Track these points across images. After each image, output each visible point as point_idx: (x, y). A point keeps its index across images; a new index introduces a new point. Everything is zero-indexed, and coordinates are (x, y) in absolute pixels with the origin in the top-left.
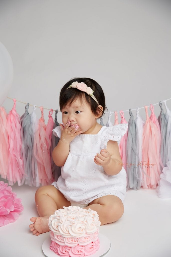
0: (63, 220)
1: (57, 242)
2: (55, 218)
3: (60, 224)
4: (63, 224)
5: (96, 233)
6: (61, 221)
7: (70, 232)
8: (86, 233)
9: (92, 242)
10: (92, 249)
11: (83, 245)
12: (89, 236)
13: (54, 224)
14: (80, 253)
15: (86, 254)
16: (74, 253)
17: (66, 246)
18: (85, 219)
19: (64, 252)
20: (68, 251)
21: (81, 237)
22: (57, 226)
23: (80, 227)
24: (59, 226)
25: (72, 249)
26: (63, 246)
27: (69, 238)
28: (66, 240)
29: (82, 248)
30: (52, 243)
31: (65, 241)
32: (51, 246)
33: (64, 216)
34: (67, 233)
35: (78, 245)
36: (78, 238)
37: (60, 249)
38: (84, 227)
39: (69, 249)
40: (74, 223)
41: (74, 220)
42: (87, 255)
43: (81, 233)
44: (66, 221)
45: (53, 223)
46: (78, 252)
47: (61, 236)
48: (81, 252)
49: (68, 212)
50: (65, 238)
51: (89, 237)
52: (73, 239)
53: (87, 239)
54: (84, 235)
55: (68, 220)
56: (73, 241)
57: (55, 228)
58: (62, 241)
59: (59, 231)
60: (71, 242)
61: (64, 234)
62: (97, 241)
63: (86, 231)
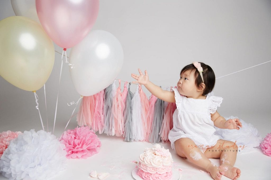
1: (142, 169)
3: (145, 157)
4: (147, 157)
5: (170, 167)
6: (146, 155)
7: (152, 163)
8: (163, 166)
10: (166, 178)
11: (160, 173)
12: (165, 168)
13: (142, 157)
16: (153, 178)
17: (148, 173)
19: (147, 177)
20: (149, 176)
21: (160, 168)
22: (143, 158)
23: (159, 161)
24: (145, 158)
25: (152, 176)
26: (146, 173)
27: (151, 167)
28: (148, 169)
29: (159, 175)
34: (150, 163)
35: (157, 173)
36: (157, 168)
37: (144, 175)
39: (150, 175)
43: (159, 165)
46: (156, 178)
47: (145, 165)
48: (158, 178)
50: (148, 167)
51: (165, 169)
52: (153, 168)
54: (161, 166)
55: (151, 155)
56: (154, 169)
57: (142, 159)
58: (145, 169)
59: (144, 162)
60: (152, 170)
61: (147, 164)
62: (170, 172)
63: (163, 164)
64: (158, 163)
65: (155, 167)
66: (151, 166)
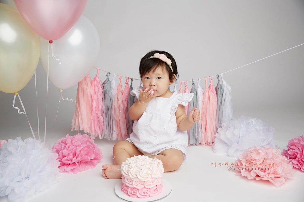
0: (133, 166)
1: (127, 184)
2: (126, 164)
3: (130, 170)
4: (132, 169)
5: (159, 178)
6: (131, 167)
7: (138, 176)
8: (152, 178)
9: (157, 186)
10: (156, 191)
11: (148, 187)
13: (126, 169)
15: (151, 195)
16: (141, 194)
17: (134, 188)
18: (151, 166)
19: (133, 193)
20: (136, 192)
21: (148, 181)
22: (128, 171)
23: (147, 173)
25: (139, 190)
26: (132, 188)
27: (137, 181)
28: (134, 183)
29: (147, 190)
30: (123, 185)
32: (122, 188)
33: (133, 163)
34: (136, 177)
35: (145, 187)
36: (144, 182)
37: (129, 190)
38: (150, 172)
39: (137, 190)
40: (141, 169)
41: (141, 167)
43: (147, 178)
44: (135, 167)
45: (124, 168)
46: (145, 193)
47: (130, 179)
48: (147, 193)
49: (137, 160)
50: (134, 181)
51: (154, 181)
52: (140, 182)
54: (150, 179)
55: (137, 166)
56: (141, 184)
57: (126, 172)
58: (131, 183)
59: (129, 175)
60: (139, 184)
61: (133, 178)
62: (161, 185)
63: (151, 176)
64: (145, 175)
65: (142, 180)
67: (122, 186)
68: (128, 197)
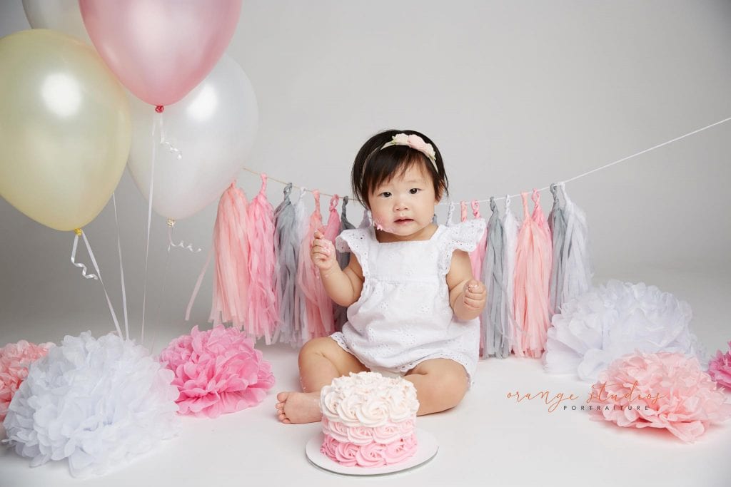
0: (347, 393)
1: (334, 436)
2: (331, 390)
3: (340, 401)
4: (345, 400)
5: (408, 422)
6: (341, 396)
7: (359, 416)
8: (390, 421)
9: (402, 440)
10: (401, 452)
11: (383, 442)
12: (394, 425)
13: (330, 401)
14: (376, 459)
15: (389, 460)
16: (368, 459)
17: (350, 444)
18: (388, 393)
19: (346, 455)
20: (353, 453)
21: (381, 427)
22: (335, 405)
23: (378, 409)
24: (338, 404)
25: (362, 448)
26: (345, 444)
27: (357, 428)
28: (350, 432)
29: (380, 448)
30: (325, 440)
31: (349, 435)
32: (322, 447)
33: (348, 387)
34: (353, 417)
35: (375, 442)
36: (373, 429)
37: (338, 450)
38: (385, 407)
39: (357, 449)
40: (366, 399)
41: (366, 395)
42: (390, 463)
43: (379, 419)
44: (351, 395)
45: (326, 400)
46: (374, 456)
47: (340, 424)
48: (380, 456)
49: (357, 381)
50: (348, 427)
51: (395, 428)
52: (363, 429)
53: (392, 431)
54: (384, 423)
55: (356, 394)
56: (365, 433)
57: (331, 409)
58: (343, 434)
59: (338, 415)
60: (361, 435)
61: (347, 419)
62: (412, 439)
63: (389, 416)
64: (374, 414)
65: (368, 425)
66: (358, 425)
67: (324, 442)
68: (336, 464)
